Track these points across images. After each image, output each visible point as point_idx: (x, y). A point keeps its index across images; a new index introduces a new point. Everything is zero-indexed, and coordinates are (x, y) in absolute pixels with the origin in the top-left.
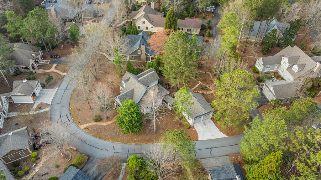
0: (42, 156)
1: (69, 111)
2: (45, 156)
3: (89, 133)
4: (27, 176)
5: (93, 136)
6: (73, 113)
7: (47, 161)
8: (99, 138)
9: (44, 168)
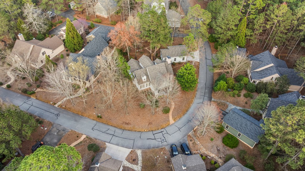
0: (199, 152)
1: (149, 132)
2: (200, 150)
3: (181, 117)
4: (219, 162)
5: (184, 115)
6: (153, 129)
7: (205, 148)
8: (187, 111)
9: (212, 150)
